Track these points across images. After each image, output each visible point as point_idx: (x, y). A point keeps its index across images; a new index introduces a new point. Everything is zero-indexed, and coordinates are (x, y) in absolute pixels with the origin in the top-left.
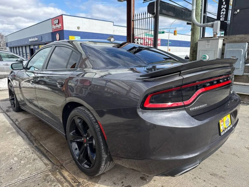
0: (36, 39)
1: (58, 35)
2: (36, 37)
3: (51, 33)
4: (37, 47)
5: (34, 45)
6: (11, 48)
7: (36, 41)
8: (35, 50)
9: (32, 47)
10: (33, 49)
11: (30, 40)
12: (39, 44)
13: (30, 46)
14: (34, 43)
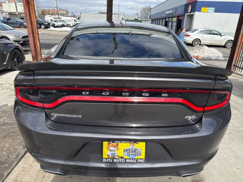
0: (171, 12)
1: (191, 7)
2: (172, 9)
3: (184, 5)
4: (170, 19)
5: (169, 17)
6: (152, 20)
7: (171, 14)
8: (168, 22)
9: (167, 20)
10: (167, 21)
11: (167, 13)
12: (173, 17)
13: (166, 18)
14: (169, 15)
